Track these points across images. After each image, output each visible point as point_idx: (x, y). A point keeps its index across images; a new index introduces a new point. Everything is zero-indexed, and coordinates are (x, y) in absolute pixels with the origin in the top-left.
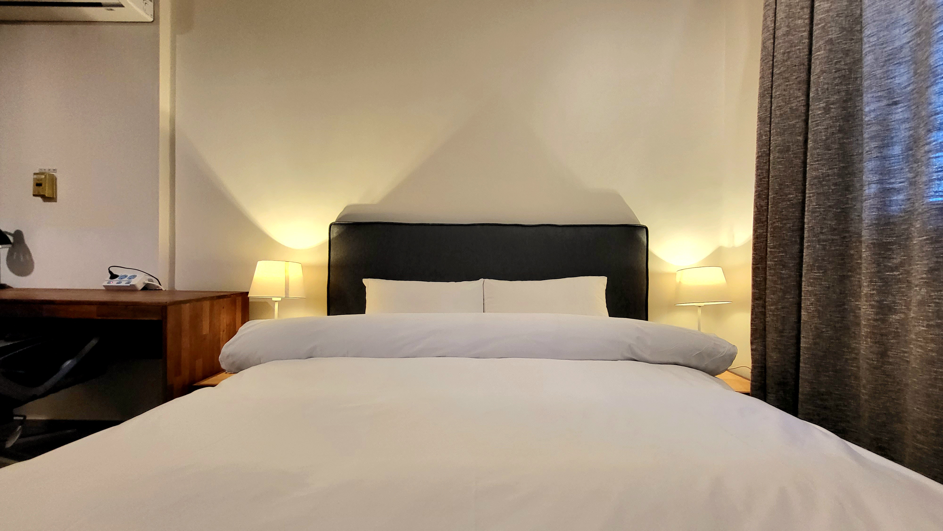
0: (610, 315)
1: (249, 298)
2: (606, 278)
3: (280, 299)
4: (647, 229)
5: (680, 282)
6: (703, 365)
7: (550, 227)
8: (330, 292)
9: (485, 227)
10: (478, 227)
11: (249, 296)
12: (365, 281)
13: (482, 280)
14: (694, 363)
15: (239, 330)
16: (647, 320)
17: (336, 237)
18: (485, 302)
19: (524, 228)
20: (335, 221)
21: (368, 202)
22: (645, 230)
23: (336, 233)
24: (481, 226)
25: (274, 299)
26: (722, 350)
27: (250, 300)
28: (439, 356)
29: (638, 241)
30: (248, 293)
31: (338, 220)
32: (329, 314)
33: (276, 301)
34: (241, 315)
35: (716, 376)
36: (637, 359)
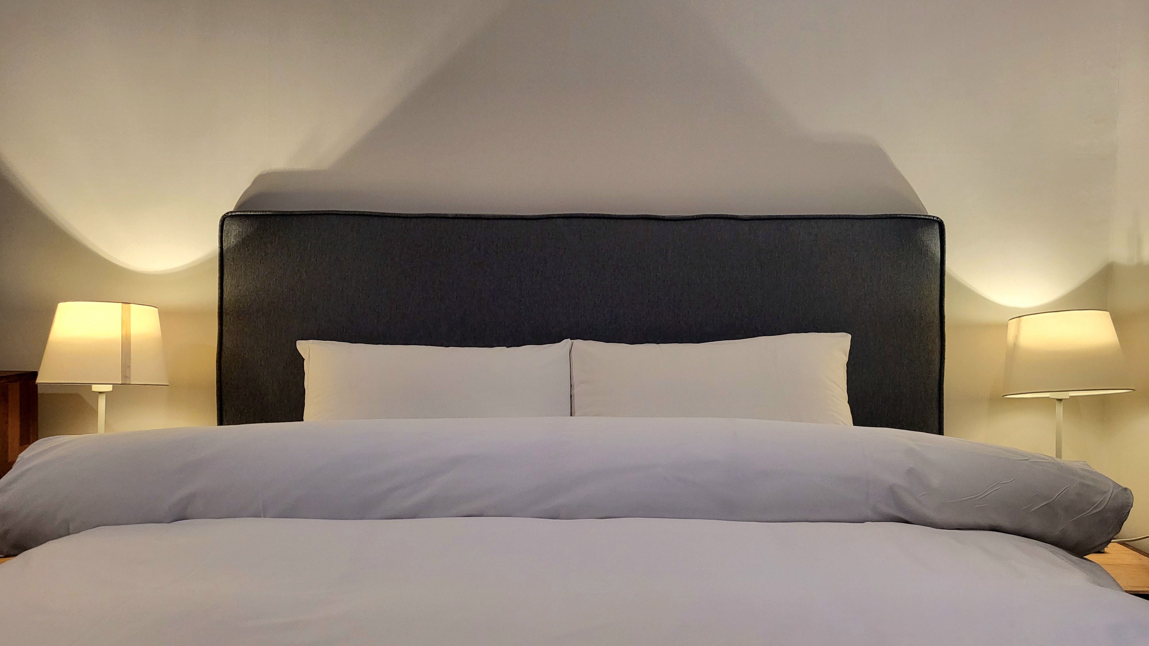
0: (856, 423)
1: (37, 385)
2: (850, 336)
3: (109, 388)
4: (941, 224)
5: (1015, 344)
6: (1056, 532)
7: (722, 222)
8: (223, 371)
9: (574, 221)
10: (560, 222)
11: (38, 381)
12: (303, 347)
13: (567, 342)
14: (1035, 525)
15: (18, 459)
16: (941, 432)
17: (236, 245)
18: (575, 391)
19: (662, 224)
20: (232, 210)
21: (305, 165)
22: (937, 226)
23: (235, 236)
24: (566, 221)
25: (96, 388)
26: (1098, 499)
27: (40, 391)
28: (470, 513)
29: (922, 251)
30: (35, 374)
31: (240, 206)
32: (221, 423)
33: (100, 393)
34: (18, 423)
35: (1084, 557)
36: (910, 521)
